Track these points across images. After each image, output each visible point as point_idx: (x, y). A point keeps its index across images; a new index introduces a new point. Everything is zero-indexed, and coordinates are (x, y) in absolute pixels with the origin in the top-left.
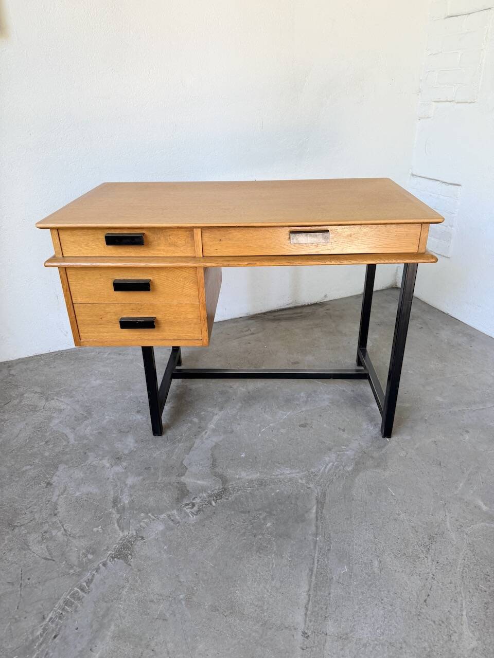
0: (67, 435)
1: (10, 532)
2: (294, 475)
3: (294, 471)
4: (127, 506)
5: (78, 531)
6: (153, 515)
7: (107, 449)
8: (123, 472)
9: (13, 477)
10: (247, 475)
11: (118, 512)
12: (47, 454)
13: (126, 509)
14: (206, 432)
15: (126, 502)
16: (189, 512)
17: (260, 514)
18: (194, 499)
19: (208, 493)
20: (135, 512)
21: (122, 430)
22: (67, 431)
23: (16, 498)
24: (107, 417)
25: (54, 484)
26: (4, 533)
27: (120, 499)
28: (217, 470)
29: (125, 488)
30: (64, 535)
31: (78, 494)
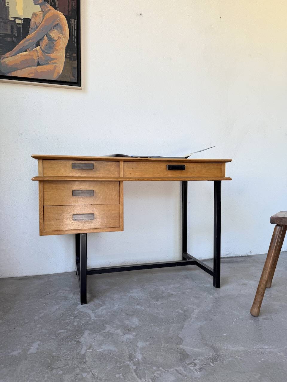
0: (89, 314)
1: (49, 372)
2: (271, 350)
3: (271, 347)
4: (141, 361)
5: (103, 375)
6: (163, 368)
7: (119, 324)
8: (133, 338)
9: (51, 336)
10: (233, 347)
11: (134, 364)
12: (75, 324)
13: (140, 363)
14: (191, 319)
15: (140, 358)
16: (192, 369)
17: (255, 375)
18: (194, 360)
19: (205, 357)
20: (148, 366)
21: (128, 314)
22: (89, 312)
23: (54, 349)
24: (116, 306)
25: (82, 342)
26: (45, 372)
27: (135, 356)
28: (207, 342)
29: (137, 349)
30: (92, 378)
31: (101, 350)
